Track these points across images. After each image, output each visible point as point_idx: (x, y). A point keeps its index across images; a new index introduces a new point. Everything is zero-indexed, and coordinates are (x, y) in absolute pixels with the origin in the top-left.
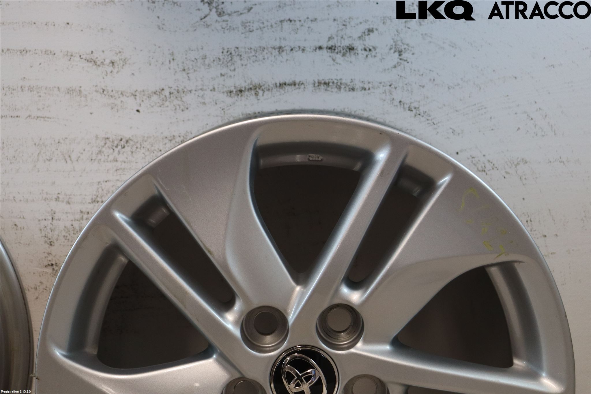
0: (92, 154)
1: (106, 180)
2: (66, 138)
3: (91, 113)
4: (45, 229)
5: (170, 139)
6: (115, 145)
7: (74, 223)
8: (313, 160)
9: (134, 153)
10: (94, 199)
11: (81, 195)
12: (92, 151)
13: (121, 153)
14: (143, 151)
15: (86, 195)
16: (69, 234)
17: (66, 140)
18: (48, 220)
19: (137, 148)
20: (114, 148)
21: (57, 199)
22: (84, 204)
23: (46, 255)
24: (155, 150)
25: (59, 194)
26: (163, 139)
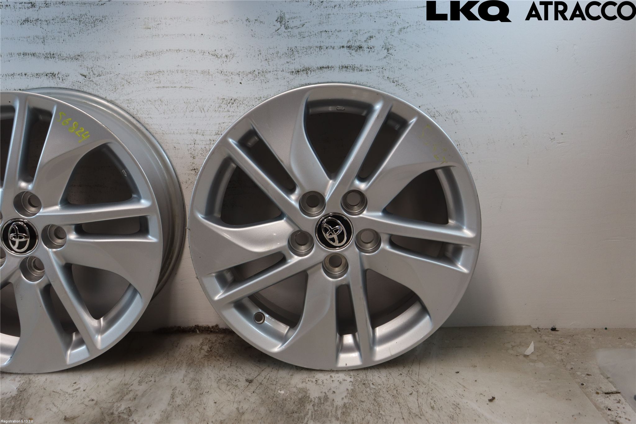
0: (215, 107)
1: (223, 122)
2: (201, 99)
3: (215, 85)
4: (191, 149)
5: (259, 99)
6: (228, 102)
7: (206, 146)
8: (339, 110)
9: (238, 107)
10: (217, 133)
11: (210, 130)
12: (216, 106)
13: (231, 107)
14: (243, 105)
15: (212, 131)
16: (204, 152)
17: (201, 100)
18: (193, 144)
19: (240, 104)
20: (228, 104)
21: (197, 133)
22: (211, 135)
23: (191, 164)
24: (250, 105)
25: (198, 130)
26: (255, 99)
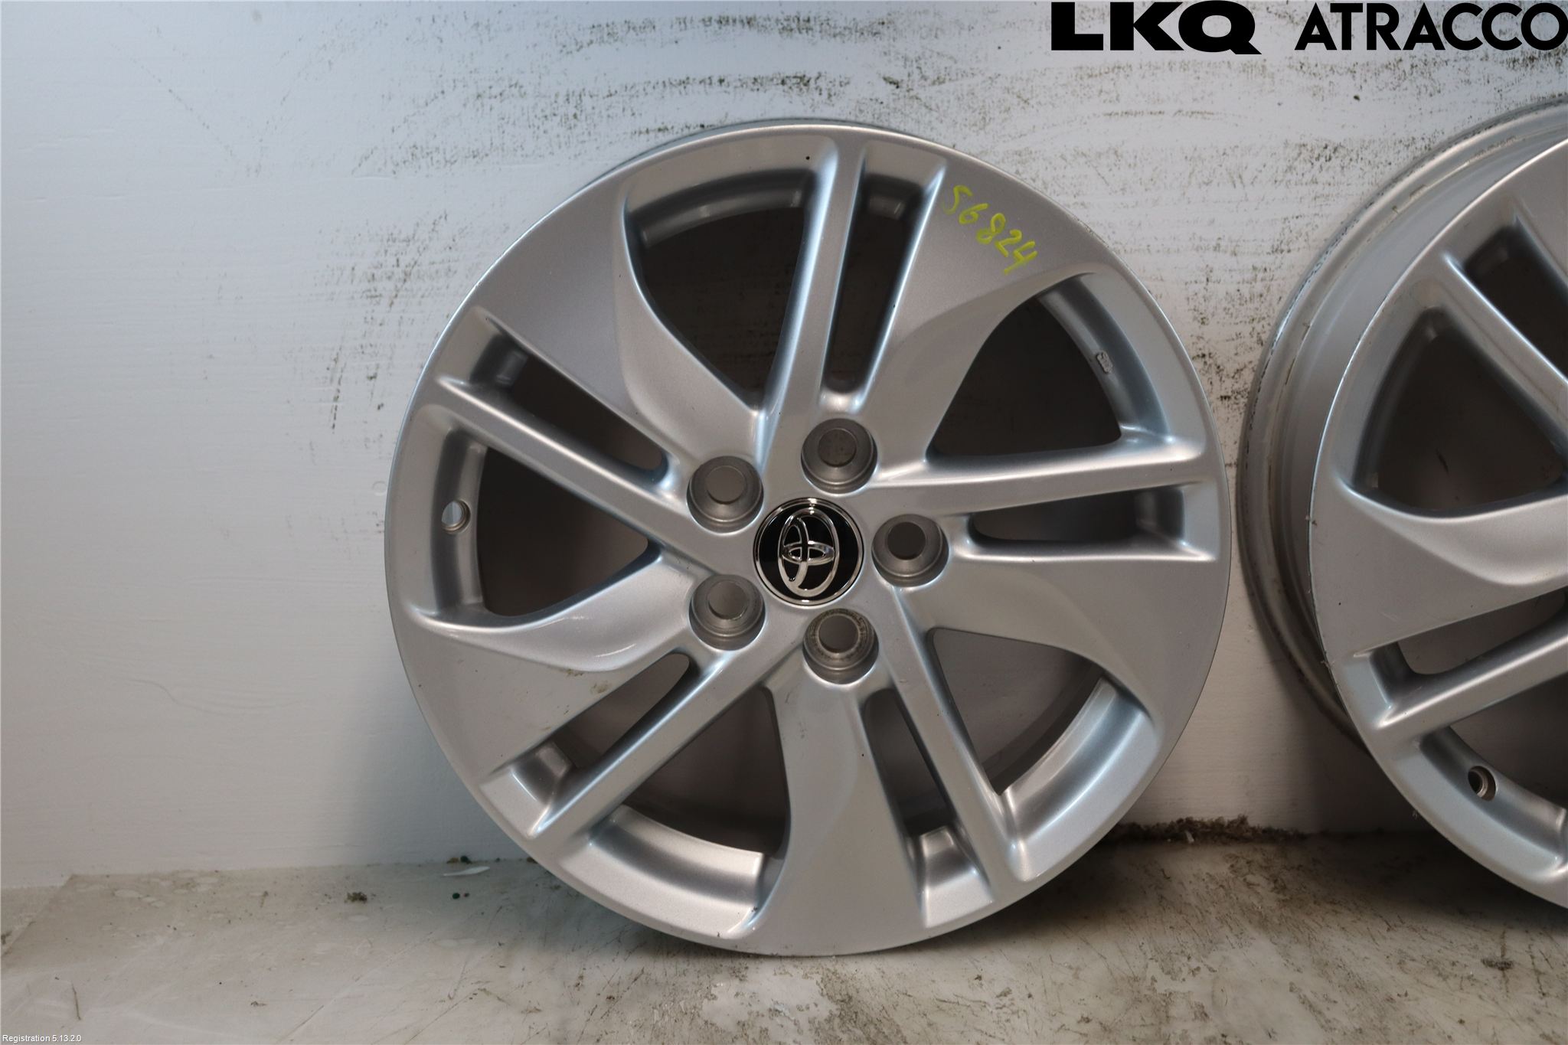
0: (1277, 172)
1: (1297, 215)
2: (1237, 147)
3: (1279, 104)
4: (1195, 297)
5: (1407, 143)
6: (1316, 156)
7: (1241, 287)
9: (1345, 169)
10: (1275, 247)
11: (1255, 240)
12: (1278, 168)
13: (1324, 169)
14: (1360, 164)
15: (1263, 241)
16: (1233, 306)
17: (1236, 149)
18: (1201, 282)
19: (1351, 160)
20: (1314, 161)
21: (1217, 248)
22: (1259, 255)
23: (1195, 339)
24: (1382, 163)
25: (1220, 239)
26: (1395, 144)
